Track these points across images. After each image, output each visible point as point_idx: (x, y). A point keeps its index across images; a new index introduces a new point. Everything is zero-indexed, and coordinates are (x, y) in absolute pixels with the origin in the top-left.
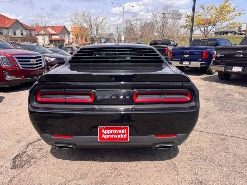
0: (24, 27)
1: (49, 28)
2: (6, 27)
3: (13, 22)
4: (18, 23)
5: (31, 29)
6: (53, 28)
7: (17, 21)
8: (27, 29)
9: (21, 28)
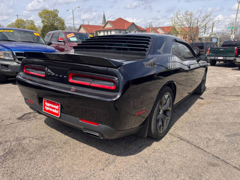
0: (138, 29)
1: (159, 28)
2: (124, 29)
3: (130, 24)
4: (134, 26)
5: (143, 30)
6: (163, 28)
7: (133, 23)
8: (140, 30)
9: (135, 30)
